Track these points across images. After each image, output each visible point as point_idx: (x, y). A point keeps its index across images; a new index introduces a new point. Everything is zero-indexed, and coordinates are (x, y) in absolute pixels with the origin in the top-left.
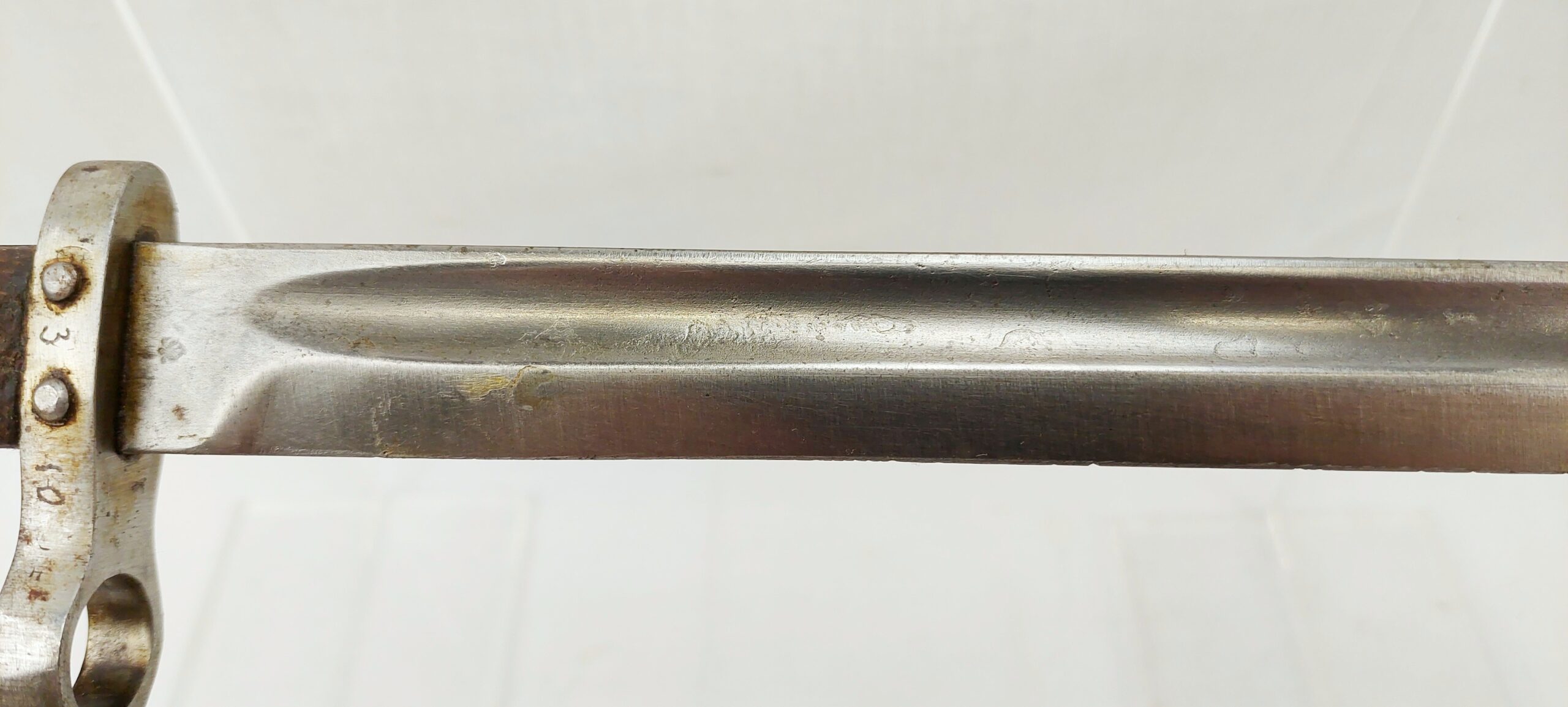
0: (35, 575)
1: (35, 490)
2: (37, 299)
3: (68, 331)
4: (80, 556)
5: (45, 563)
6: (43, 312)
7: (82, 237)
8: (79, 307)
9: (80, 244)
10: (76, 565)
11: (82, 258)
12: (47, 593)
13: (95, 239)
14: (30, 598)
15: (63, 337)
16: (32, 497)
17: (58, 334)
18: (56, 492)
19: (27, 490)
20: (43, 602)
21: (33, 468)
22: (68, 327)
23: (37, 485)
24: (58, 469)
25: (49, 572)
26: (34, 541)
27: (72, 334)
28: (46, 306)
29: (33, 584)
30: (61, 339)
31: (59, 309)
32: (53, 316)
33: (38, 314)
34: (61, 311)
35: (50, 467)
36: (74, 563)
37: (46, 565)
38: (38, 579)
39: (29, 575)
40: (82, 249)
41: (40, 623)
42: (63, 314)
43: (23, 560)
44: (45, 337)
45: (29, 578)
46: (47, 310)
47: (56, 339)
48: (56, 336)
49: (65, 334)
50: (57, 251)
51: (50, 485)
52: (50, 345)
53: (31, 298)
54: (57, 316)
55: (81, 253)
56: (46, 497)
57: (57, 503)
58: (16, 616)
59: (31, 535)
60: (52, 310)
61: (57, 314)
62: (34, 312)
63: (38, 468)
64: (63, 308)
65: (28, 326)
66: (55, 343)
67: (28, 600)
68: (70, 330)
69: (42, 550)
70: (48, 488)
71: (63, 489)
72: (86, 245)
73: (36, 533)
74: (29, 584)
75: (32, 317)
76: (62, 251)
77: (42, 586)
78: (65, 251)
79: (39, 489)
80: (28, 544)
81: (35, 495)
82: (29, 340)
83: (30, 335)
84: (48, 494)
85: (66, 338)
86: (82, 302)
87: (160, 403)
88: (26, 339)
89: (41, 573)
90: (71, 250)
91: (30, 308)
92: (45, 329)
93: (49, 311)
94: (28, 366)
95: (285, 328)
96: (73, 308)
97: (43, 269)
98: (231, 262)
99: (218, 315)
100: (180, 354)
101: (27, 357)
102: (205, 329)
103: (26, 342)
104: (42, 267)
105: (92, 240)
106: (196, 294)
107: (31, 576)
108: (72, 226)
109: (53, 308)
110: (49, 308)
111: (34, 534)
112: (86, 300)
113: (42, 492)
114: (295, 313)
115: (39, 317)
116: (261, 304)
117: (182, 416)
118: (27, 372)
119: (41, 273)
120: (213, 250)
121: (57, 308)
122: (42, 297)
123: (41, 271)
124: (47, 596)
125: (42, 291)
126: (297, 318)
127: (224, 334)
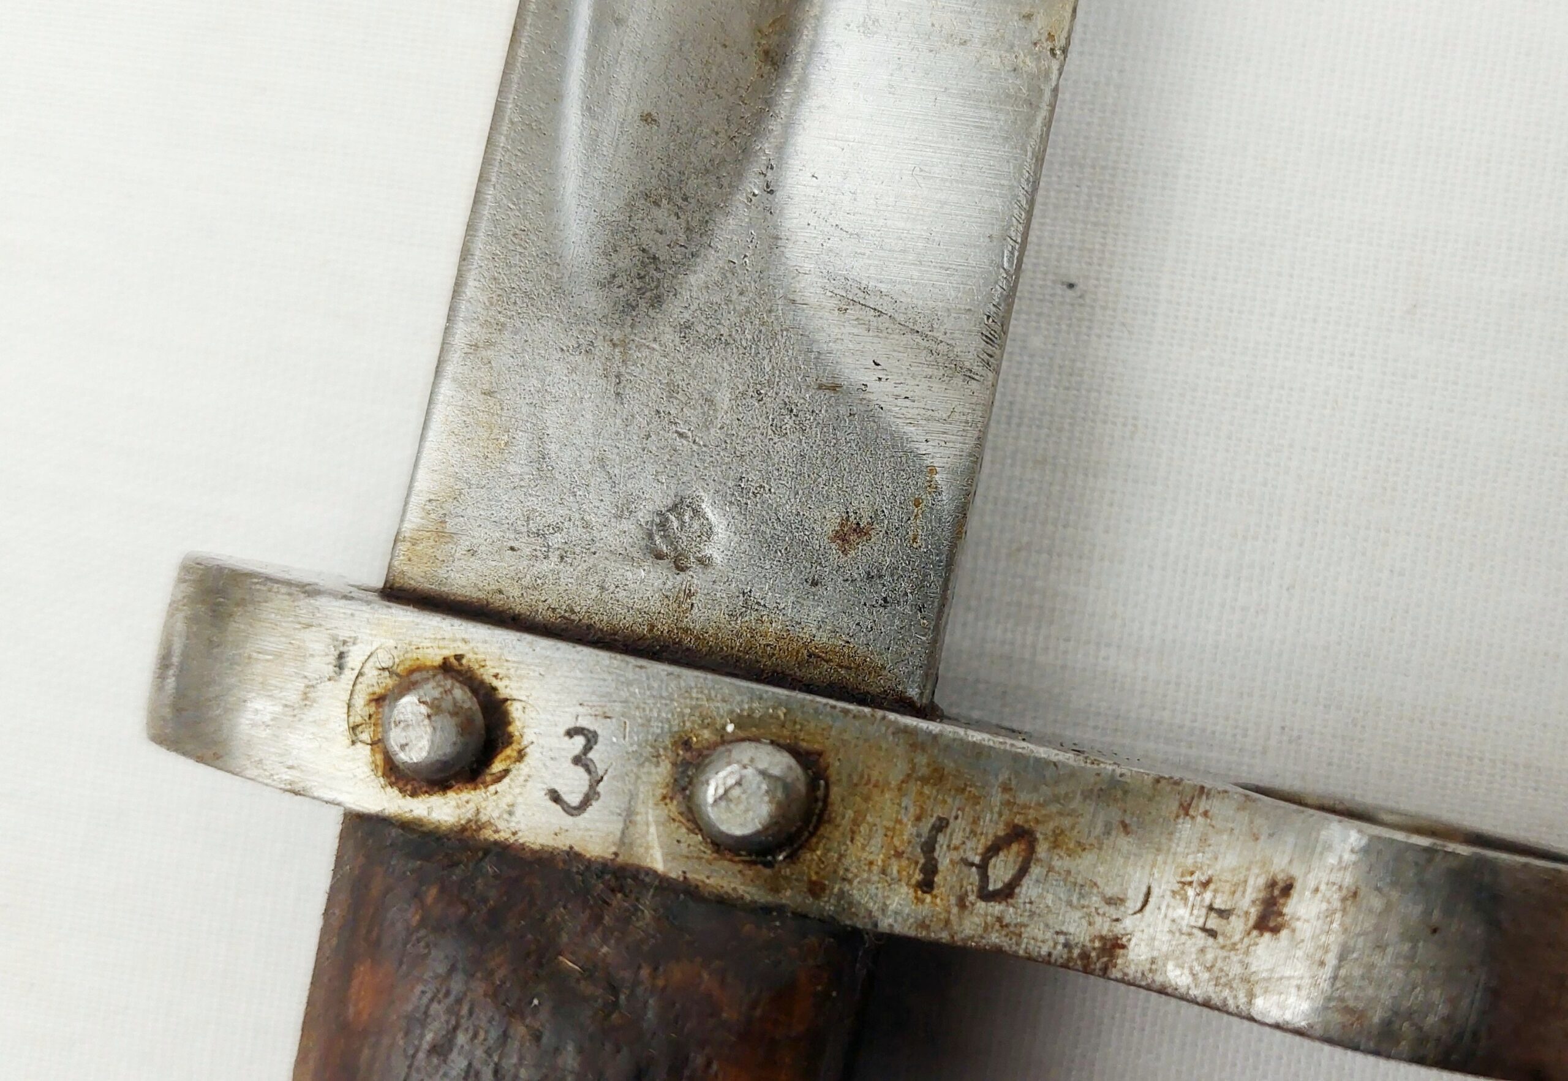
0: (1213, 923)
1: (981, 905)
2: (468, 813)
3: (571, 733)
4: (1181, 805)
6: (509, 799)
7: (330, 670)
8: (515, 694)
9: (349, 675)
10: (1206, 814)
11: (387, 673)
12: (1272, 884)
13: (344, 634)
14: (1275, 930)
15: (588, 748)
16: (999, 920)
17: (577, 760)
18: (993, 850)
19: (980, 931)
20: (1295, 894)
21: (923, 901)
22: (562, 730)
23: (972, 898)
24: (941, 825)
25: (1212, 886)
26: (1118, 929)
27: (583, 723)
28: (492, 788)
29: (1237, 926)
30: (590, 755)
31: (508, 751)
32: (524, 767)
33: (511, 813)
34: (515, 746)
35: (929, 847)
36: (1200, 819)
37: (1192, 895)
38: (1223, 914)
39: (1211, 940)
40: (362, 674)
42: (525, 742)
43: (1167, 958)
44: (574, 800)
45: (1220, 939)
46: (499, 787)
47: (589, 771)
48: (581, 770)
49: (579, 741)
50: (353, 743)
51: (977, 860)
52: (601, 788)
53: (464, 829)
54: (527, 759)
55: (370, 676)
56: (1007, 878)
57: (1031, 849)
59: (1102, 938)
60: (506, 772)
61: (521, 756)
62: (501, 825)
63: (927, 885)
64: (508, 740)
65: (536, 847)
66: (601, 773)
67: (1284, 933)
68: (571, 724)
69: (1148, 908)
70: (983, 868)
71: (992, 827)
72: (354, 661)
73: (1098, 920)
74: (1236, 938)
75: (514, 834)
76: (354, 728)
77: (1248, 902)
78: (358, 720)
79: (986, 895)
80: (1123, 947)
81: (996, 908)
82: (576, 848)
83: (562, 843)
84: (1001, 871)
85: (591, 739)
86: (506, 682)
87: (815, 583)
88: (572, 855)
89: (1211, 908)
90: (360, 701)
91: (488, 834)
92: (555, 797)
93: (506, 780)
94: (648, 863)
95: (689, 229)
96: (515, 711)
97: (392, 785)
98: (489, 344)
99: (618, 394)
100: (697, 513)
101: (620, 859)
102: (648, 436)
103: (578, 856)
104: (389, 789)
105: (345, 643)
106: (553, 448)
107: (1212, 933)
108: (294, 697)
109: (497, 767)
110: (499, 779)
111: (1103, 927)
112: (502, 672)
113: (991, 888)
114: (656, 204)
115: (519, 812)
116: (617, 281)
117: (858, 530)
118: (659, 866)
119: (401, 791)
120: (446, 388)
121: (501, 757)
122: (465, 795)
123: (393, 792)
124: (1281, 884)
125: (451, 794)
126: (670, 199)
127: (672, 390)
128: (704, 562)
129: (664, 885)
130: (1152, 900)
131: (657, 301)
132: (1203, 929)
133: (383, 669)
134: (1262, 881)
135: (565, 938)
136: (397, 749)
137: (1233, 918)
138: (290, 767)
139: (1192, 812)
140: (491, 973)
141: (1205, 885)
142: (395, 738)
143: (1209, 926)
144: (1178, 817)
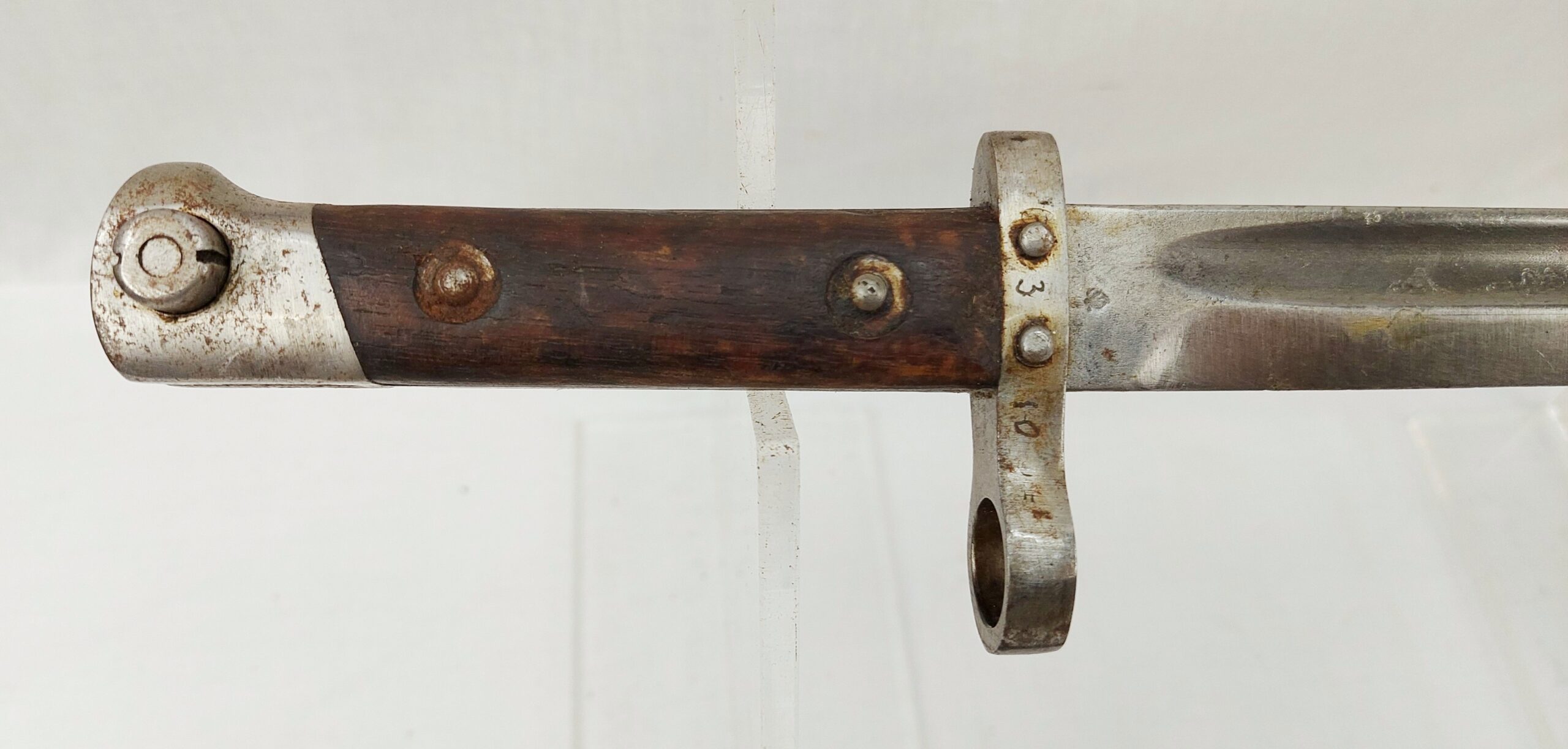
0: (1029, 498)
1: (1013, 424)
2: (1009, 256)
3: (1042, 283)
4: (1058, 480)
5: (1032, 487)
6: (1016, 268)
7: (1041, 200)
8: (1050, 262)
9: (1041, 206)
10: (1059, 488)
11: (1045, 219)
12: (1048, 513)
13: (1054, 202)
14: (1035, 517)
15: (1038, 289)
16: (1010, 431)
17: (1034, 286)
18: (1031, 424)
19: (1005, 425)
20: (1047, 520)
21: (1011, 405)
22: (1042, 280)
23: (1015, 420)
24: (1035, 406)
25: (1039, 495)
26: (1016, 469)
27: (1046, 286)
28: (1018, 261)
30: (1036, 291)
31: (1031, 264)
32: (1028, 270)
33: (1012, 269)
34: (1033, 266)
35: (1028, 403)
36: (1056, 487)
37: (1034, 489)
38: (1032, 500)
39: (1023, 498)
40: (1043, 210)
41: (1055, 538)
42: (1036, 269)
43: (1012, 485)
44: (1021, 288)
45: (1025, 501)
46: (1020, 264)
47: (1031, 291)
48: (1031, 289)
49: (1040, 286)
50: (1021, 213)
51: (1027, 419)
52: (1027, 296)
53: (1003, 255)
54: (1031, 271)
55: (1044, 214)
56: (1024, 430)
57: (1034, 436)
58: (1031, 533)
59: (1011, 464)
60: (1025, 265)
61: (1031, 268)
62: (1007, 267)
63: (1017, 405)
64: (1035, 264)
65: (1003, 280)
66: (1032, 295)
67: (1035, 519)
68: (1045, 282)
69: (1025, 477)
70: (1025, 422)
71: (1038, 422)
72: (1047, 207)
73: (1017, 462)
74: (1028, 505)
75: (1006, 272)
76: (1025, 212)
77: (1040, 507)
78: (1028, 213)
79: (1017, 424)
80: (1011, 471)
81: (1013, 429)
82: (1006, 293)
83: (1006, 288)
84: (1023, 427)
85: (1041, 290)
86: (1052, 258)
87: (1090, 346)
88: (1004, 291)
89: (1033, 496)
90: (1034, 212)
91: (1003, 263)
92: (1021, 282)
93: (1022, 266)
94: (1006, 315)
95: (1194, 279)
96: (1044, 264)
97: (1011, 228)
98: (1143, 222)
99: (1136, 268)
100: (1104, 303)
101: (1005, 307)
102: (1125, 281)
103: (1004, 294)
104: (1009, 228)
105: (1051, 203)
106: (1114, 251)
107: (1025, 498)
108: (1029, 190)
109: (1026, 262)
110: (1022, 263)
111: (1015, 463)
112: (1055, 256)
113: (1019, 426)
114: (1200, 267)
115: (1013, 271)
116: (1172, 259)
117: (1110, 358)
118: (1006, 320)
119: (1010, 232)
120: (1126, 211)
121: (1029, 262)
122: (1014, 253)
123: (1009, 230)
124: (1049, 515)
125: (1013, 249)
126: (1202, 271)
127: (1142, 286)
128: (1089, 310)
129: (1001, 322)
130: (1028, 478)
131: (1169, 274)
132: (1025, 495)
133: (1046, 218)
134: (1047, 509)
135: (980, 296)
136: (1029, 230)
137: (1032, 503)
138: (1007, 194)
139: (1058, 484)
140: (967, 276)
141: (1038, 492)
142: (1033, 229)
143: (1027, 496)
144: (1055, 480)
